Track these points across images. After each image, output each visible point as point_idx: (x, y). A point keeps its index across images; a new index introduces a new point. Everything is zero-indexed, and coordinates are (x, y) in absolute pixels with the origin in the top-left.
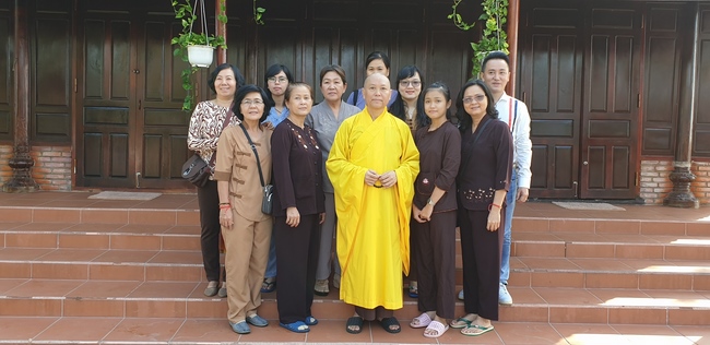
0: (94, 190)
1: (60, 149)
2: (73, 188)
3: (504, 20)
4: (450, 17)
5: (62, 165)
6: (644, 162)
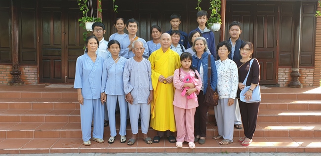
0: (47, 84)
1: (33, 66)
2: (38, 83)
3: (219, 10)
4: (196, 8)
5: (33, 73)
6: (279, 69)
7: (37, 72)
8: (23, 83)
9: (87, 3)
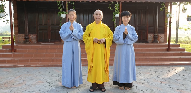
1: (34, 35)
3: (119, 8)
4: (109, 8)
6: (148, 34)
7: (37, 37)
8: (30, 42)
9: (61, 6)
